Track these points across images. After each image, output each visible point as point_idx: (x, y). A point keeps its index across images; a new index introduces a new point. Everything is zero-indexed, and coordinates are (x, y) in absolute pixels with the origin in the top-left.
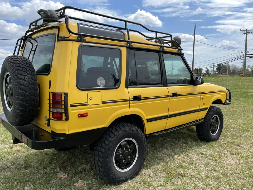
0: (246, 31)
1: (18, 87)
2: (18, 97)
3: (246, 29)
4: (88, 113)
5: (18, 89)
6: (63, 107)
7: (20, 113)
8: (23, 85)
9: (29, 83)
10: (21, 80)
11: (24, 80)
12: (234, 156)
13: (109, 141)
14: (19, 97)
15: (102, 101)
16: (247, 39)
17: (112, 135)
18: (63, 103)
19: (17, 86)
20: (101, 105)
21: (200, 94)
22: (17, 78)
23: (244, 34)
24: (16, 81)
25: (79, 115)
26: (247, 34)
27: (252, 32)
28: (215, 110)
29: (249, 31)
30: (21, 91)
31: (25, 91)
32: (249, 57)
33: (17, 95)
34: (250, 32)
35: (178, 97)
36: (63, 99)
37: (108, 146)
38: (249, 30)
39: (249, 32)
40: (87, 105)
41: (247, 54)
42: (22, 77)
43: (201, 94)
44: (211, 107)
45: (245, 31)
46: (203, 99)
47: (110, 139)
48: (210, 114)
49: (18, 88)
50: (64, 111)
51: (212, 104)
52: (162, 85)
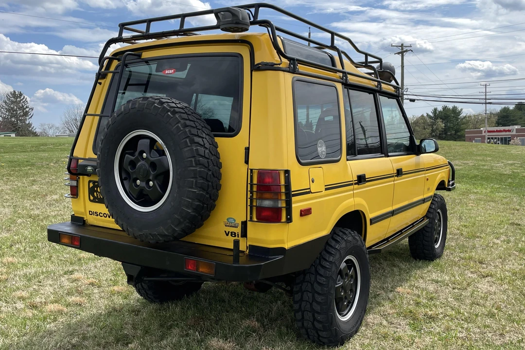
0: (402, 49)
1: (195, 161)
2: (194, 181)
3: (402, 44)
4: (310, 209)
5: (194, 165)
6: (284, 197)
7: (193, 214)
8: (204, 157)
9: (210, 152)
10: (198, 146)
11: (203, 146)
12: (487, 279)
13: (331, 262)
14: (196, 182)
15: (326, 186)
16: (404, 65)
17: (333, 250)
18: (283, 190)
19: (193, 159)
20: (324, 192)
21: (424, 170)
22: (191, 144)
23: (398, 53)
24: (188, 148)
25: (301, 211)
26: (404, 53)
27: (412, 51)
28: (439, 200)
29: (408, 49)
30: (200, 168)
31: (206, 167)
32: (409, 101)
33: (193, 178)
34: (409, 51)
35: (404, 176)
36: (283, 182)
37: (329, 271)
38: (406, 47)
39: (407, 51)
40: (310, 192)
41: (405, 93)
42: (199, 140)
43: (427, 170)
44: (435, 196)
45: (400, 48)
46: (427, 179)
47: (331, 259)
48: (433, 207)
49: (194, 163)
50: (284, 205)
51: (436, 190)
52: (382, 153)
